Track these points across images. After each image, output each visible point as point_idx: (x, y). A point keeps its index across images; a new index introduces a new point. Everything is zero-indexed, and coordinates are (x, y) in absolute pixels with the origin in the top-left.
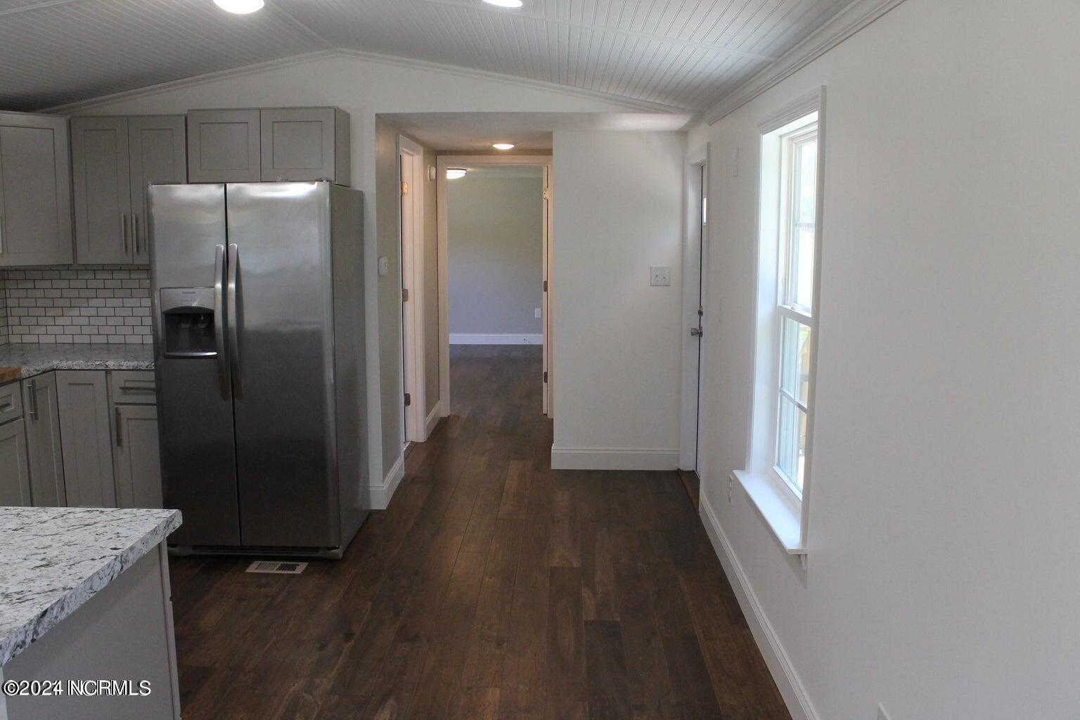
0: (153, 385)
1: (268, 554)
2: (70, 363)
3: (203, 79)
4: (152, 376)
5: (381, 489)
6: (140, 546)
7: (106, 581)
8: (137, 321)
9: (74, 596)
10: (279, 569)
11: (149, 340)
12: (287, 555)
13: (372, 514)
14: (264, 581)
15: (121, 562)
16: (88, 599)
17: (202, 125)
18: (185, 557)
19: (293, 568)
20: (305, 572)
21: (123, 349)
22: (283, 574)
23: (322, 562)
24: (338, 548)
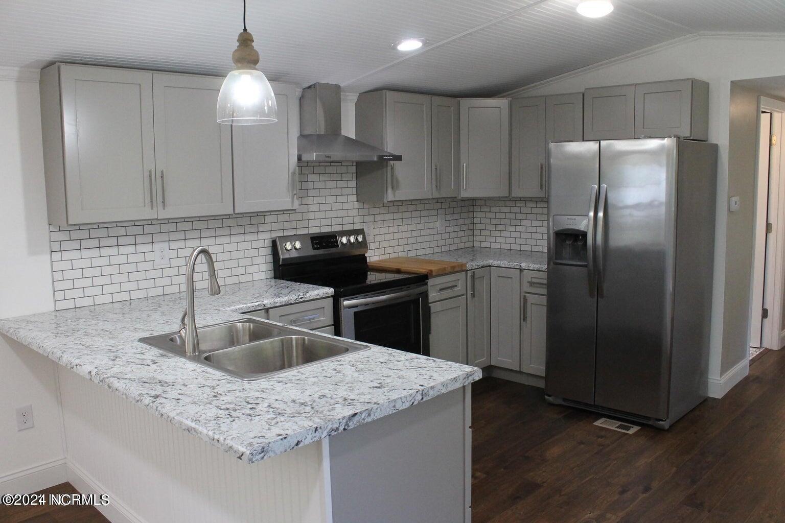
0: (545, 282)
1: (612, 415)
2: (499, 262)
3: (601, 65)
4: (545, 275)
5: (718, 382)
6: (440, 387)
7: (407, 405)
8: (539, 236)
9: (379, 409)
10: (617, 427)
11: (545, 250)
12: (626, 418)
13: (706, 401)
14: (603, 433)
15: (422, 394)
16: (391, 413)
17: (594, 99)
18: (557, 405)
19: (628, 428)
20: (635, 434)
21: (530, 255)
22: (619, 432)
23: (651, 429)
24: (665, 420)
